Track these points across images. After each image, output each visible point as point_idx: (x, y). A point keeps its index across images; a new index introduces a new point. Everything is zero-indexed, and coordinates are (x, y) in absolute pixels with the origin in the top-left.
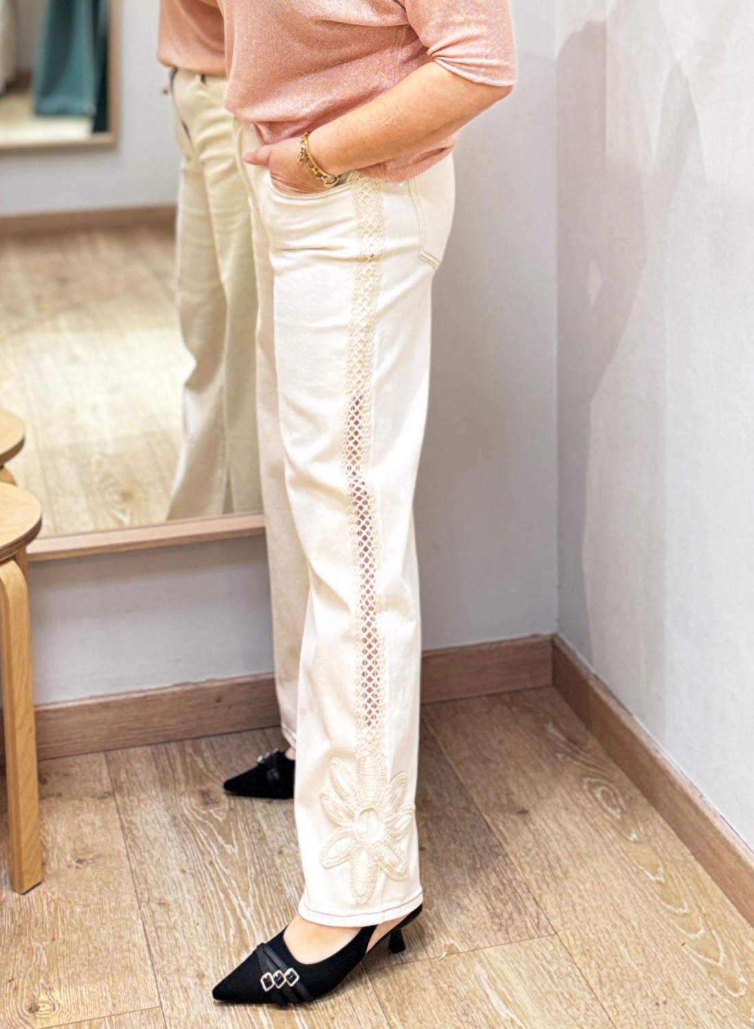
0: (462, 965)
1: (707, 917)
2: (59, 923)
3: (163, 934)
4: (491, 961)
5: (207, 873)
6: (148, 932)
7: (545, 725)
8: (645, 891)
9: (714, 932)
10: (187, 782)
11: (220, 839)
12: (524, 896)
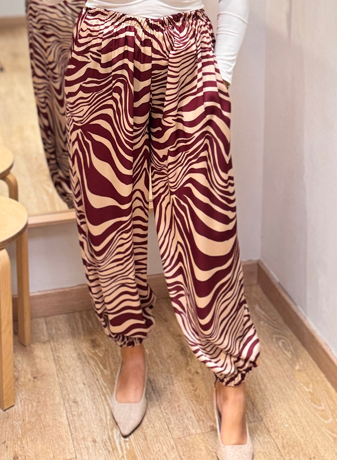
1: (333, 411)
3: (76, 418)
5: (95, 385)
6: (69, 417)
7: (254, 305)
8: (304, 397)
10: (84, 335)
11: (101, 366)
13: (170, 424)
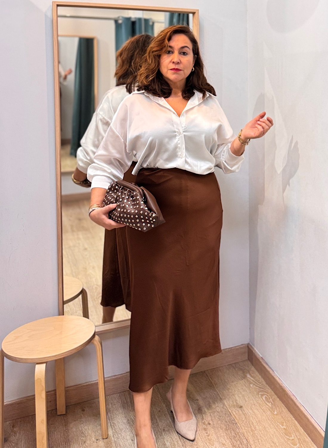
7: (246, 374)
8: (280, 432)
9: (302, 445)
12: (243, 438)
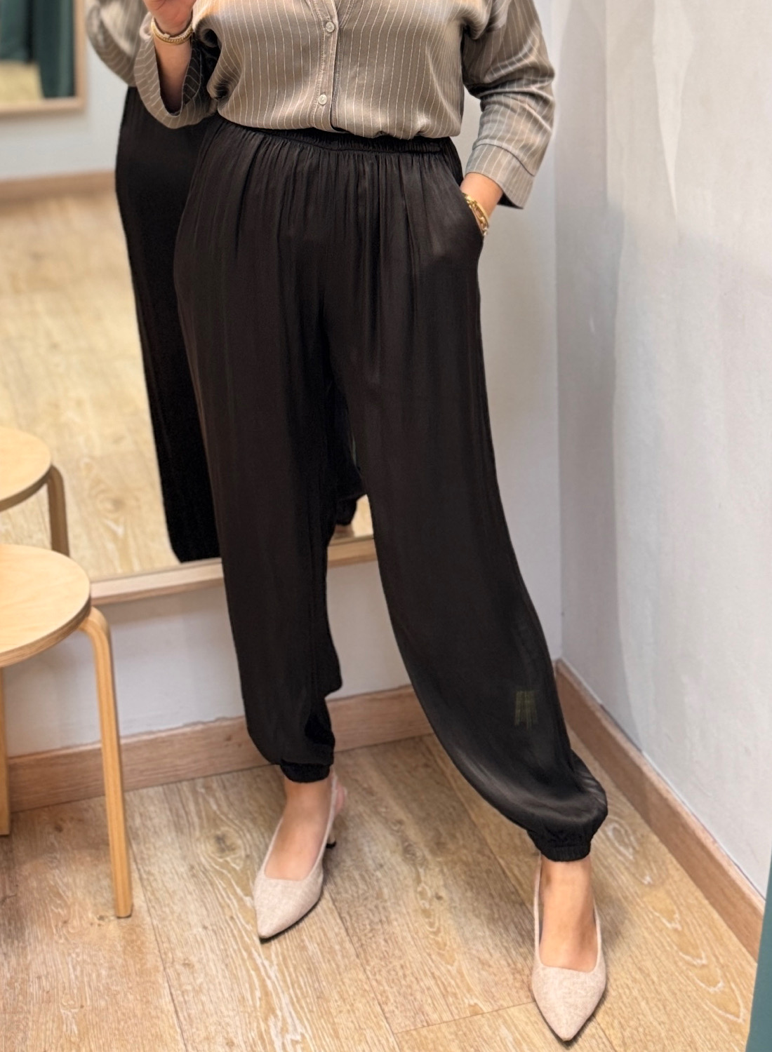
0: (486, 1028)
1: (725, 968)
2: (87, 988)
3: (190, 997)
4: (516, 1022)
5: (228, 930)
6: (174, 997)
8: (662, 940)
9: (733, 985)
10: (202, 827)
11: (239, 890)
13: (387, 1004)
